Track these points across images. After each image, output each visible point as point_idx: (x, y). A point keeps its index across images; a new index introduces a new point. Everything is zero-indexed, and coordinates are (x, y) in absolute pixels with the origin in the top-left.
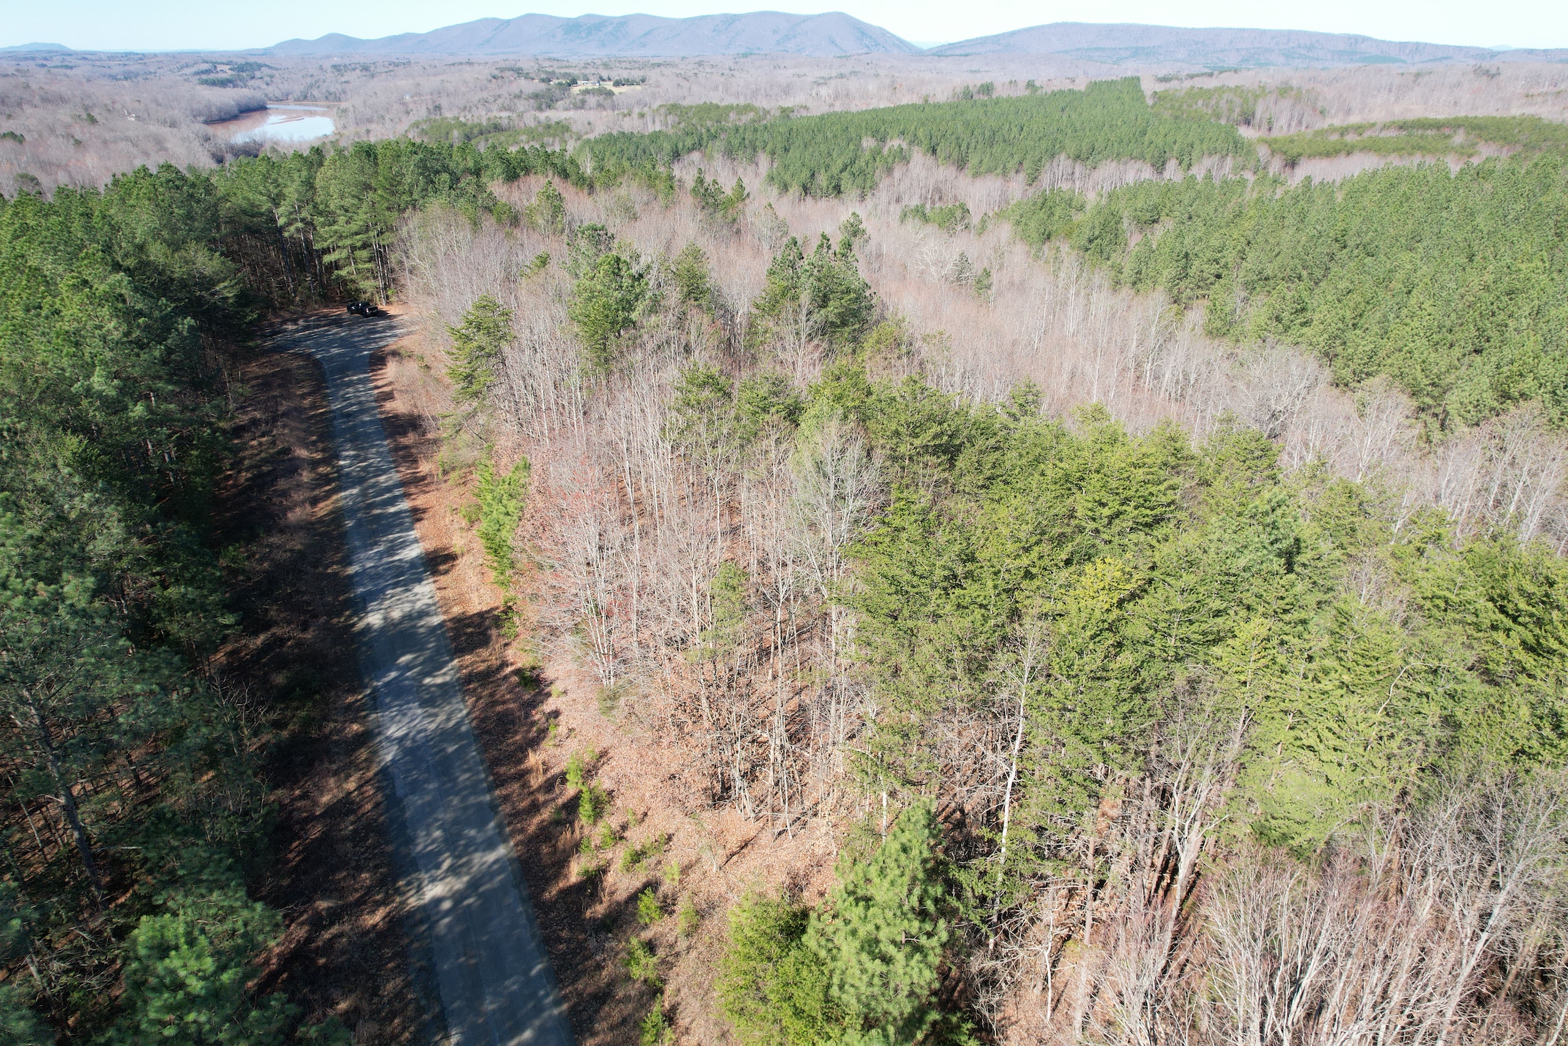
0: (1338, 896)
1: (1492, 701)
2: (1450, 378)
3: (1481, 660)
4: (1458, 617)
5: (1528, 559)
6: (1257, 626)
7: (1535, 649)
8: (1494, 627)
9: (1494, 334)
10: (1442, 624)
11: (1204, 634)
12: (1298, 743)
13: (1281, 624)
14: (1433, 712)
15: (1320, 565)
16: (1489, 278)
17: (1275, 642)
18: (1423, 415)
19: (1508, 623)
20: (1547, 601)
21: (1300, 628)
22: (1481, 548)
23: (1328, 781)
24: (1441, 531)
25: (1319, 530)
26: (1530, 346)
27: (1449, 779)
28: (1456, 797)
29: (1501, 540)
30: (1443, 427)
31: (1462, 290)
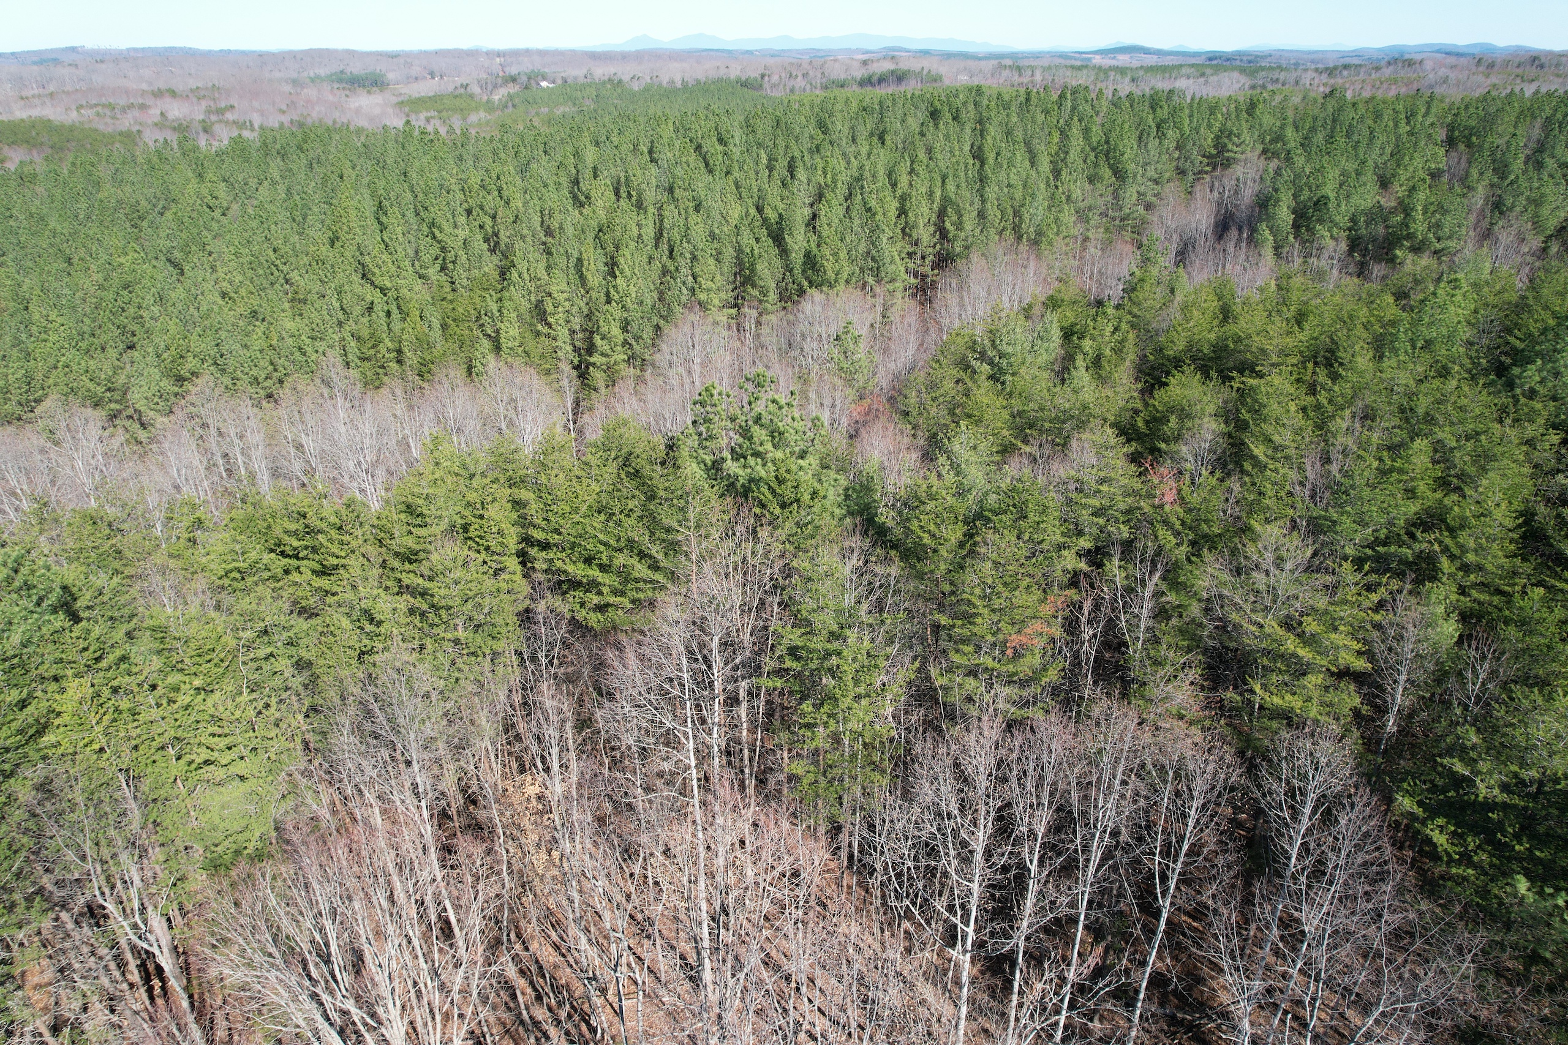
0: (309, 861)
1: (320, 629)
2: (121, 379)
3: (295, 603)
4: (256, 578)
5: (278, 505)
6: (77, 689)
7: (324, 572)
8: (287, 572)
9: (136, 328)
10: (246, 591)
12: (194, 766)
13: (101, 674)
14: (284, 664)
15: (105, 598)
16: (99, 277)
17: (106, 692)
18: (117, 422)
19: (294, 562)
20: (310, 531)
21: (123, 666)
22: (238, 514)
23: (242, 778)
24: (198, 515)
25: (83, 568)
26: (173, 329)
27: (329, 709)
28: (342, 719)
29: (250, 500)
30: (143, 426)
31: (80, 294)
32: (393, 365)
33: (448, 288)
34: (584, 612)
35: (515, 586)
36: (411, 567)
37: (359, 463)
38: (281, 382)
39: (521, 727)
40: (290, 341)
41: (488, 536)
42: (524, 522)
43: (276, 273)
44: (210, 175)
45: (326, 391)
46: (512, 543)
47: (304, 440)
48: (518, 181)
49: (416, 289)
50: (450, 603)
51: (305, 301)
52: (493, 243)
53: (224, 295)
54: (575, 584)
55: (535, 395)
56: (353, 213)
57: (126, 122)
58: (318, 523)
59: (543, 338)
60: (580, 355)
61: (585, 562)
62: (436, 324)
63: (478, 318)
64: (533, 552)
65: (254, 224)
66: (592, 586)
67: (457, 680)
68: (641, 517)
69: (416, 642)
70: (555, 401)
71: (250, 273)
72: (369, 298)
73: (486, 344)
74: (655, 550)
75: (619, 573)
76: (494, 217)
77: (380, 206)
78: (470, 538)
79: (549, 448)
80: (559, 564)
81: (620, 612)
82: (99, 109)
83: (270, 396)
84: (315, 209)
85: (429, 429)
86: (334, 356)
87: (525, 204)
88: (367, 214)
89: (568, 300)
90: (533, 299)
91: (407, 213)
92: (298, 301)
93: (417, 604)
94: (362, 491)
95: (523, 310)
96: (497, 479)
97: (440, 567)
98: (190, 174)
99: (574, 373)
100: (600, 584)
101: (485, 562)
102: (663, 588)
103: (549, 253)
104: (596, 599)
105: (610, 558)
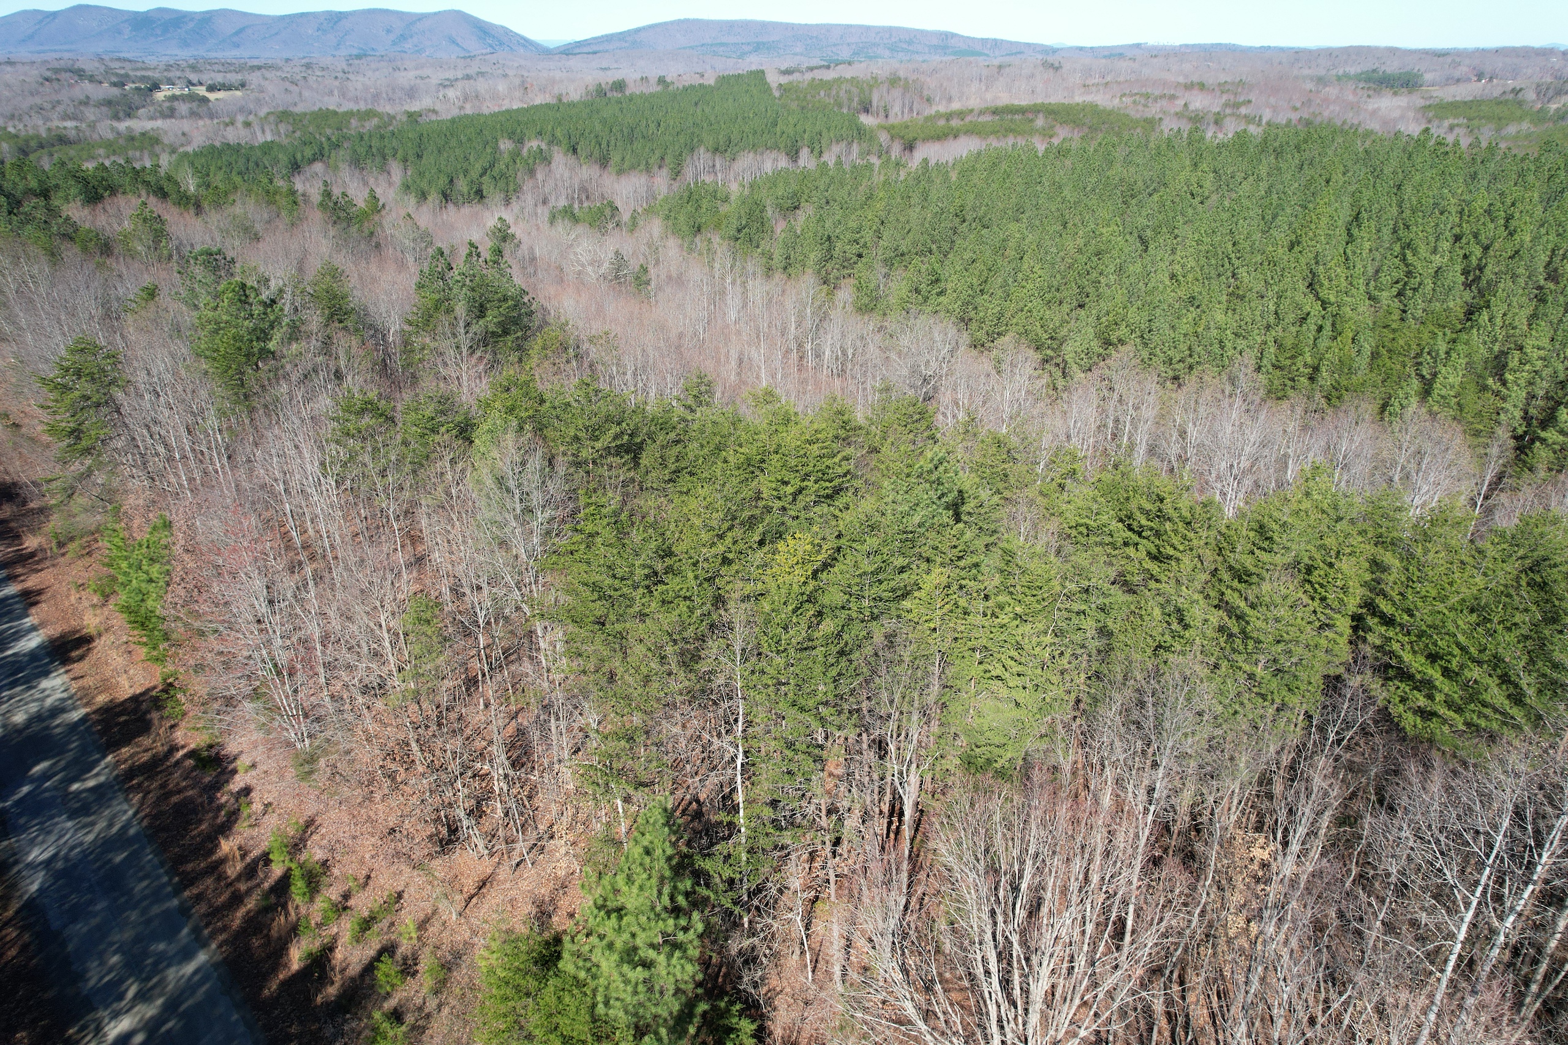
0: (1039, 802)
1: (1133, 607)
2: (1064, 332)
3: (1121, 574)
4: (1098, 539)
5: (1142, 482)
6: (937, 576)
7: (1157, 557)
8: (1126, 544)
9: (1091, 290)
10: (1086, 547)
11: (893, 590)
12: (988, 675)
13: (958, 570)
14: (1089, 625)
15: (983, 511)
16: (1080, 242)
17: (955, 587)
18: (1047, 366)
19: (1135, 538)
20: (1161, 516)
21: (974, 571)
22: (1107, 477)
23: (1017, 704)
24: (1075, 466)
25: (977, 480)
26: (1119, 298)
27: (1110, 682)
28: (1117, 696)
29: (1121, 467)
30: (1064, 375)
31: (1062, 254)
32: (1304, 380)
33: (1396, 316)
34: (1401, 708)
35: (1336, 648)
36: (1239, 586)
37: (1232, 466)
38: (1191, 368)
39: (1278, 788)
40: (1214, 332)
41: (1329, 587)
42: (1376, 587)
43: (1227, 265)
44: (1204, 166)
45: (1228, 389)
46: (1353, 604)
47: (1190, 427)
48: (1539, 211)
49: (1360, 310)
50: (1262, 638)
51: (1242, 298)
52: (1473, 276)
53: (1173, 276)
54: (1405, 675)
55: (1450, 456)
56: (1324, 220)
57: (1153, 110)
58: (1171, 511)
59: (1489, 395)
60: (1529, 425)
61: (1427, 657)
62: (1367, 350)
63: (1418, 355)
64: (1371, 621)
65: (1225, 216)
66: (1426, 686)
67: (1236, 712)
68: (1527, 638)
69: (1213, 659)
70: (1473, 469)
71: (1203, 261)
72: (1307, 308)
73: (1416, 384)
74: (1527, 683)
75: (1465, 686)
76: (1486, 248)
77: (1357, 218)
78: (1309, 582)
79: (1440, 518)
80: (1396, 646)
81: (1446, 729)
82: (1137, 98)
83: (1176, 378)
84: (1289, 211)
85: (1315, 455)
86: (1250, 359)
87: (1535, 239)
88: (1340, 223)
89: (1540, 358)
90: (1496, 348)
91: (1384, 230)
92: (1237, 296)
93: (1229, 625)
94: (1223, 494)
95: (1477, 358)
96: (1365, 531)
97: (1267, 599)
98: (1188, 162)
99: (1512, 443)
100: (1435, 687)
101: (1315, 612)
102: (1518, 728)
103: (1542, 300)
104: (1422, 702)
105: (1462, 667)
